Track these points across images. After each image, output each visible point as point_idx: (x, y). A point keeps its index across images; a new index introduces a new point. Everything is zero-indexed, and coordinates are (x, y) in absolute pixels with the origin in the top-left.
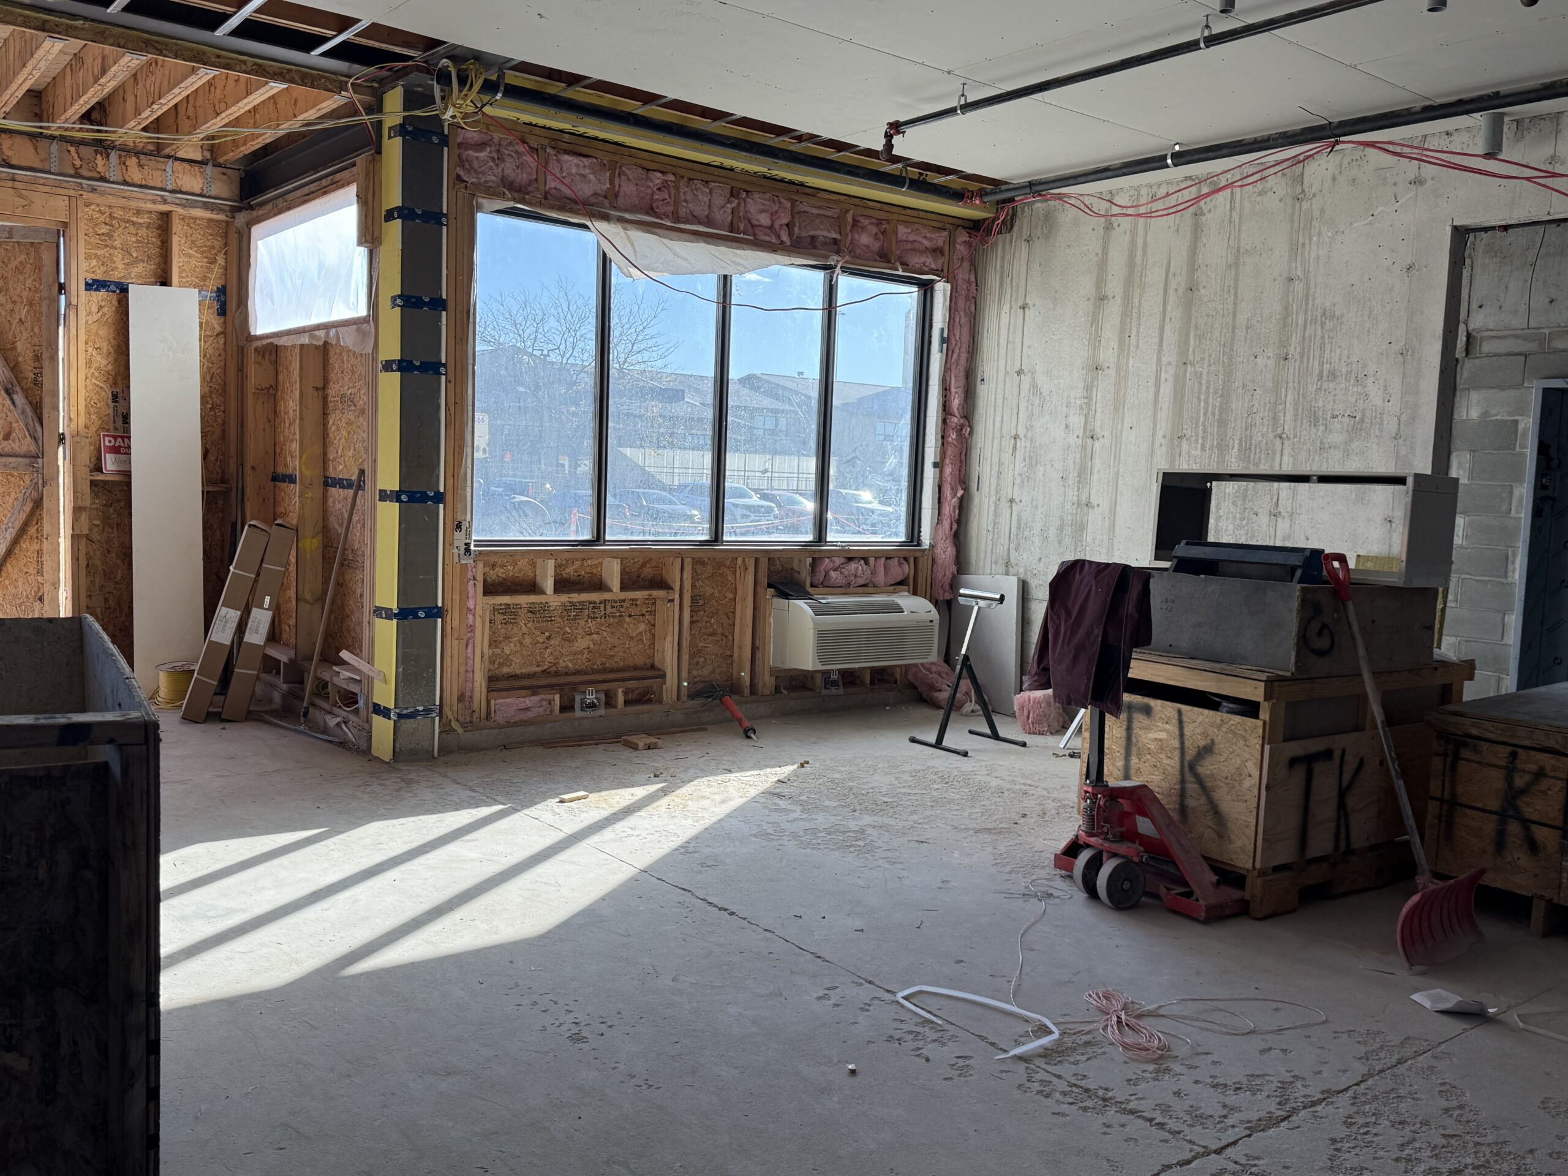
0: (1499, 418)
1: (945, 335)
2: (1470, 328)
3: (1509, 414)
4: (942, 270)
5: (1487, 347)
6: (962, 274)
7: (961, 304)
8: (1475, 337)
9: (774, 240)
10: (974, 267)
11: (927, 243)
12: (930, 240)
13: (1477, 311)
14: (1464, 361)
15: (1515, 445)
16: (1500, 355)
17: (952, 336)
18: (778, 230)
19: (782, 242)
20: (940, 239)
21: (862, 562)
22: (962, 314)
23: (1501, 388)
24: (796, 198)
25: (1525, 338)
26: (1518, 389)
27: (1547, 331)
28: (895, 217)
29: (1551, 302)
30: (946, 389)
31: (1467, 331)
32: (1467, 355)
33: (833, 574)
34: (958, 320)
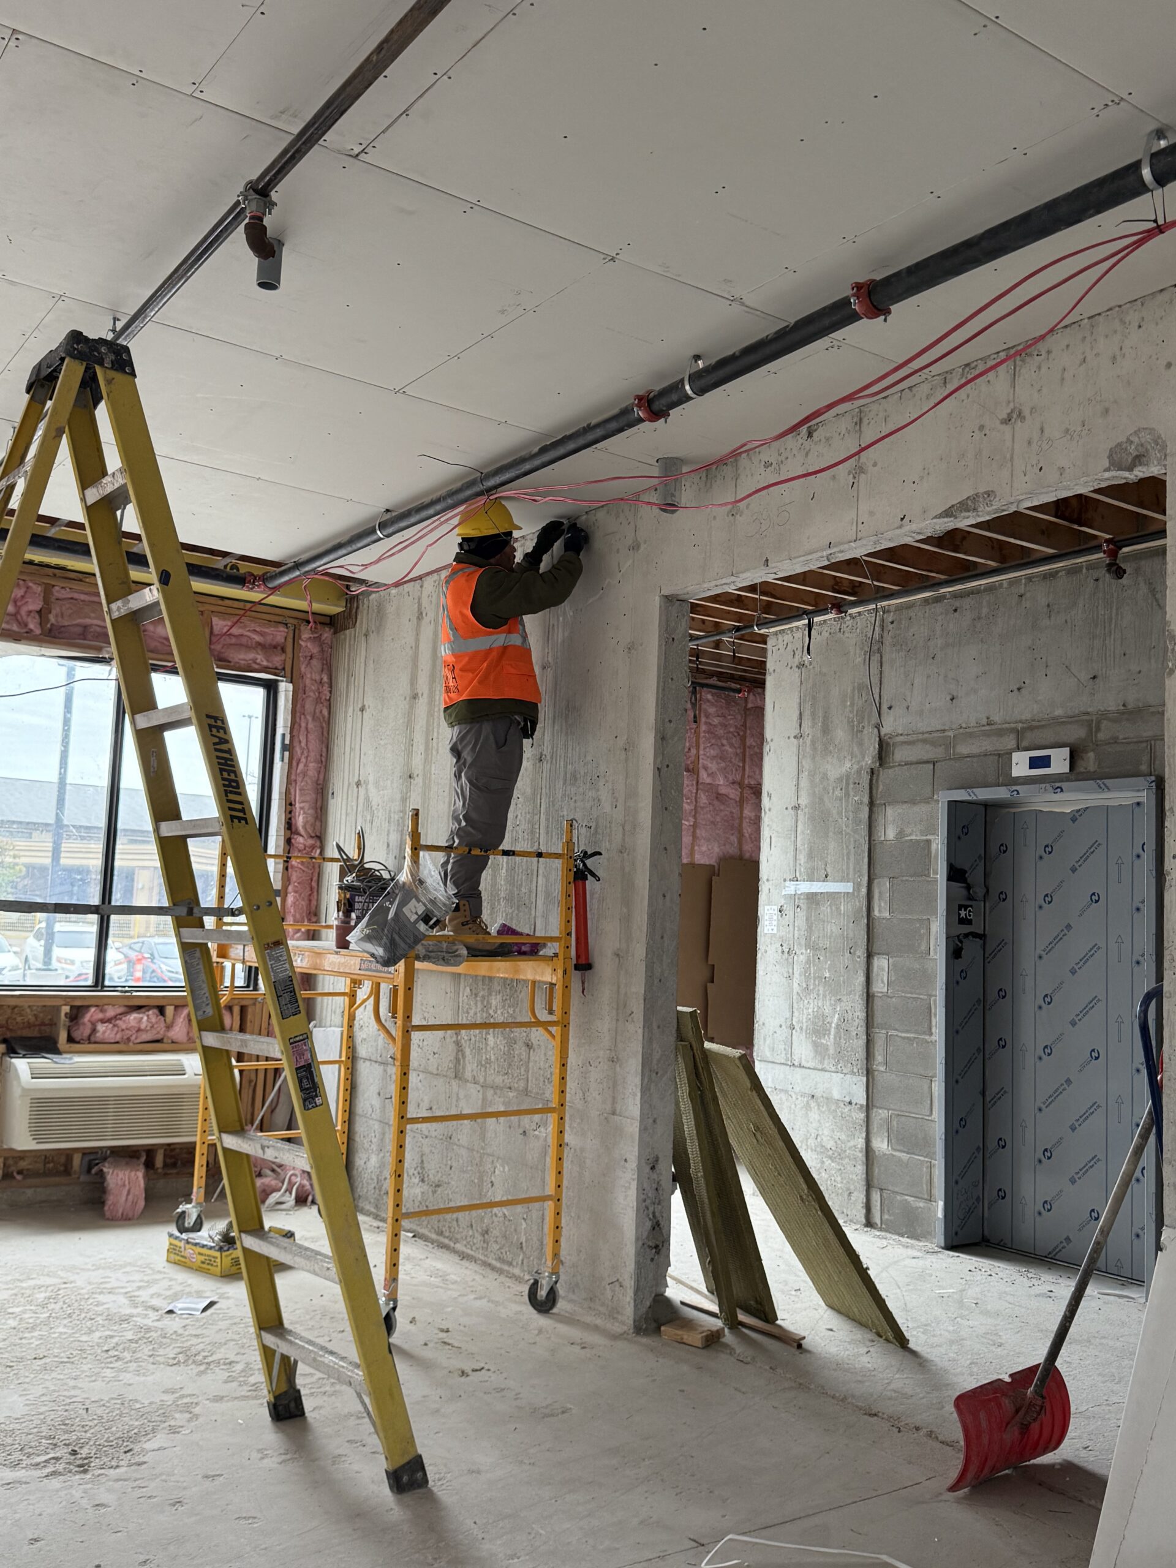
0: (913, 837)
1: (287, 742)
2: (882, 734)
3: (922, 833)
4: (284, 669)
5: (900, 755)
6: (311, 673)
7: (309, 706)
8: (888, 744)
9: (15, 628)
10: (329, 667)
11: (257, 638)
12: (261, 634)
13: (888, 713)
14: (879, 771)
15: (929, 873)
16: (912, 763)
17: (296, 744)
18: (25, 617)
19: (30, 631)
20: (279, 634)
21: (156, 1011)
22: (309, 718)
23: (914, 802)
24: (53, 583)
25: (933, 743)
26: (928, 803)
27: (951, 734)
28: (207, 607)
29: (952, 699)
30: (291, 804)
31: (880, 736)
32: (881, 765)
33: (101, 1028)
34: (303, 725)
